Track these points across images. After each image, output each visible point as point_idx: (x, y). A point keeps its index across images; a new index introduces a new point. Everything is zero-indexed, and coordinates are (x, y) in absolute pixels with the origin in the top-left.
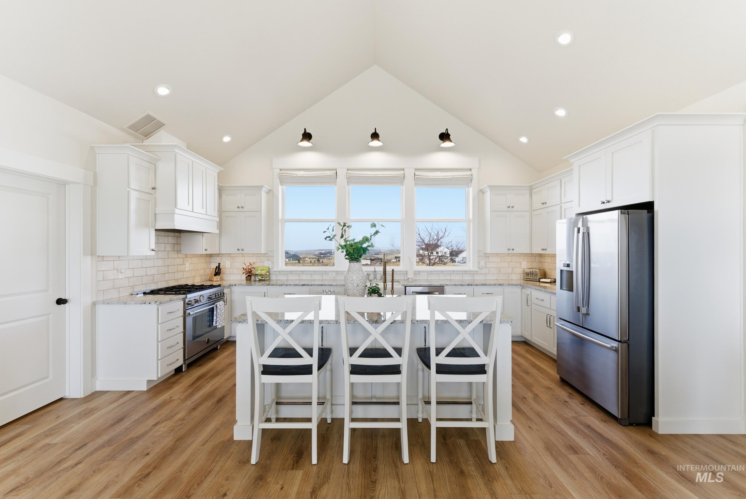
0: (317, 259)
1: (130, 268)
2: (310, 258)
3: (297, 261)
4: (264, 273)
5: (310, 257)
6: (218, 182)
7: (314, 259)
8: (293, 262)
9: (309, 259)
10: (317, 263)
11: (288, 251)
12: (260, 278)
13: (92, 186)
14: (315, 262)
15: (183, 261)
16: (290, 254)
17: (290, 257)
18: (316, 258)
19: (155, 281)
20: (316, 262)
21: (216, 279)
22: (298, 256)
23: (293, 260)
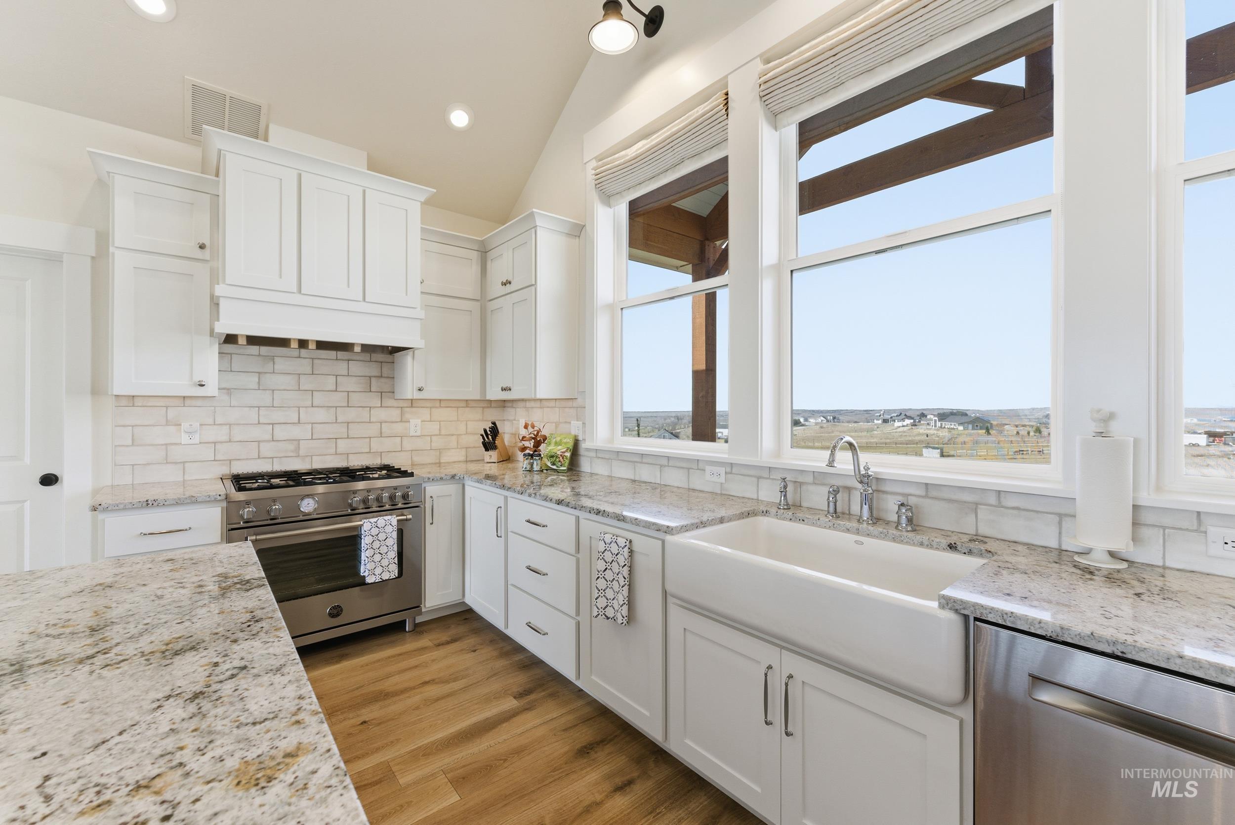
0: (1034, 428)
1: (218, 421)
2: (1017, 426)
3: (984, 431)
4: (559, 453)
5: (1017, 423)
6: (422, 223)
7: (1028, 428)
8: (973, 432)
9: (1015, 428)
10: (1035, 437)
11: (967, 410)
12: (549, 464)
13: (93, 258)
14: (1029, 433)
15: (402, 414)
16: (971, 416)
17: (968, 423)
18: (1032, 426)
19: (302, 452)
20: (1032, 434)
21: (489, 457)
22: (988, 422)
23: (973, 429)
